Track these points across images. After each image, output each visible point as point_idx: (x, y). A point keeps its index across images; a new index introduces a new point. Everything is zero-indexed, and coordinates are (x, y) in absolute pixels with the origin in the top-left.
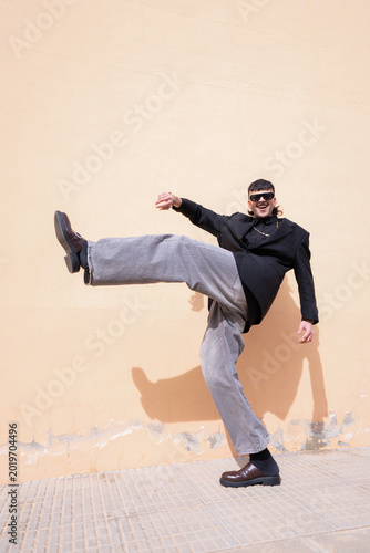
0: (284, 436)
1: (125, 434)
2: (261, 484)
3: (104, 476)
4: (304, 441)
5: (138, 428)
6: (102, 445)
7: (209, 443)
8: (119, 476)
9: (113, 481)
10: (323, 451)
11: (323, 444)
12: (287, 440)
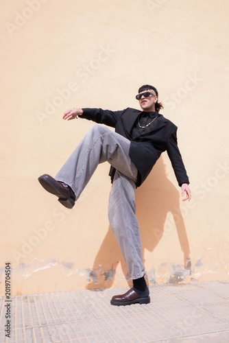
0: (156, 273)
1: (45, 268)
2: (138, 303)
3: (26, 298)
4: (168, 277)
5: (54, 265)
6: (27, 276)
7: (104, 276)
8: (37, 298)
9: (32, 301)
10: (180, 284)
11: (181, 280)
12: (157, 276)
